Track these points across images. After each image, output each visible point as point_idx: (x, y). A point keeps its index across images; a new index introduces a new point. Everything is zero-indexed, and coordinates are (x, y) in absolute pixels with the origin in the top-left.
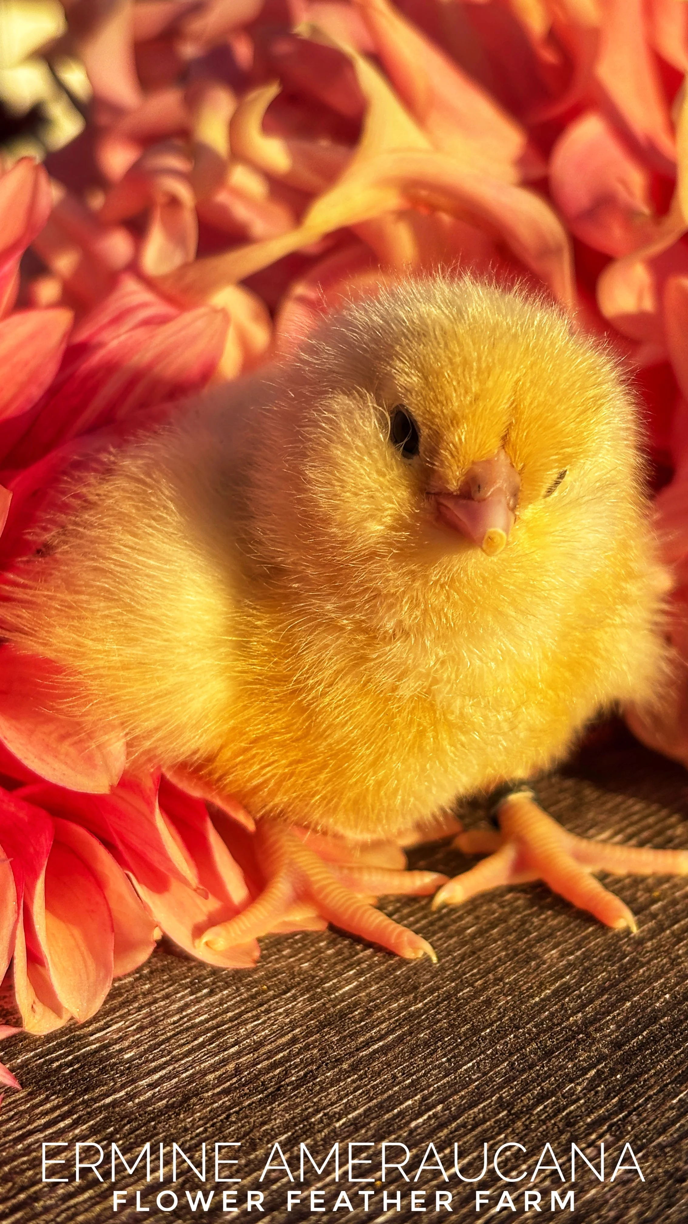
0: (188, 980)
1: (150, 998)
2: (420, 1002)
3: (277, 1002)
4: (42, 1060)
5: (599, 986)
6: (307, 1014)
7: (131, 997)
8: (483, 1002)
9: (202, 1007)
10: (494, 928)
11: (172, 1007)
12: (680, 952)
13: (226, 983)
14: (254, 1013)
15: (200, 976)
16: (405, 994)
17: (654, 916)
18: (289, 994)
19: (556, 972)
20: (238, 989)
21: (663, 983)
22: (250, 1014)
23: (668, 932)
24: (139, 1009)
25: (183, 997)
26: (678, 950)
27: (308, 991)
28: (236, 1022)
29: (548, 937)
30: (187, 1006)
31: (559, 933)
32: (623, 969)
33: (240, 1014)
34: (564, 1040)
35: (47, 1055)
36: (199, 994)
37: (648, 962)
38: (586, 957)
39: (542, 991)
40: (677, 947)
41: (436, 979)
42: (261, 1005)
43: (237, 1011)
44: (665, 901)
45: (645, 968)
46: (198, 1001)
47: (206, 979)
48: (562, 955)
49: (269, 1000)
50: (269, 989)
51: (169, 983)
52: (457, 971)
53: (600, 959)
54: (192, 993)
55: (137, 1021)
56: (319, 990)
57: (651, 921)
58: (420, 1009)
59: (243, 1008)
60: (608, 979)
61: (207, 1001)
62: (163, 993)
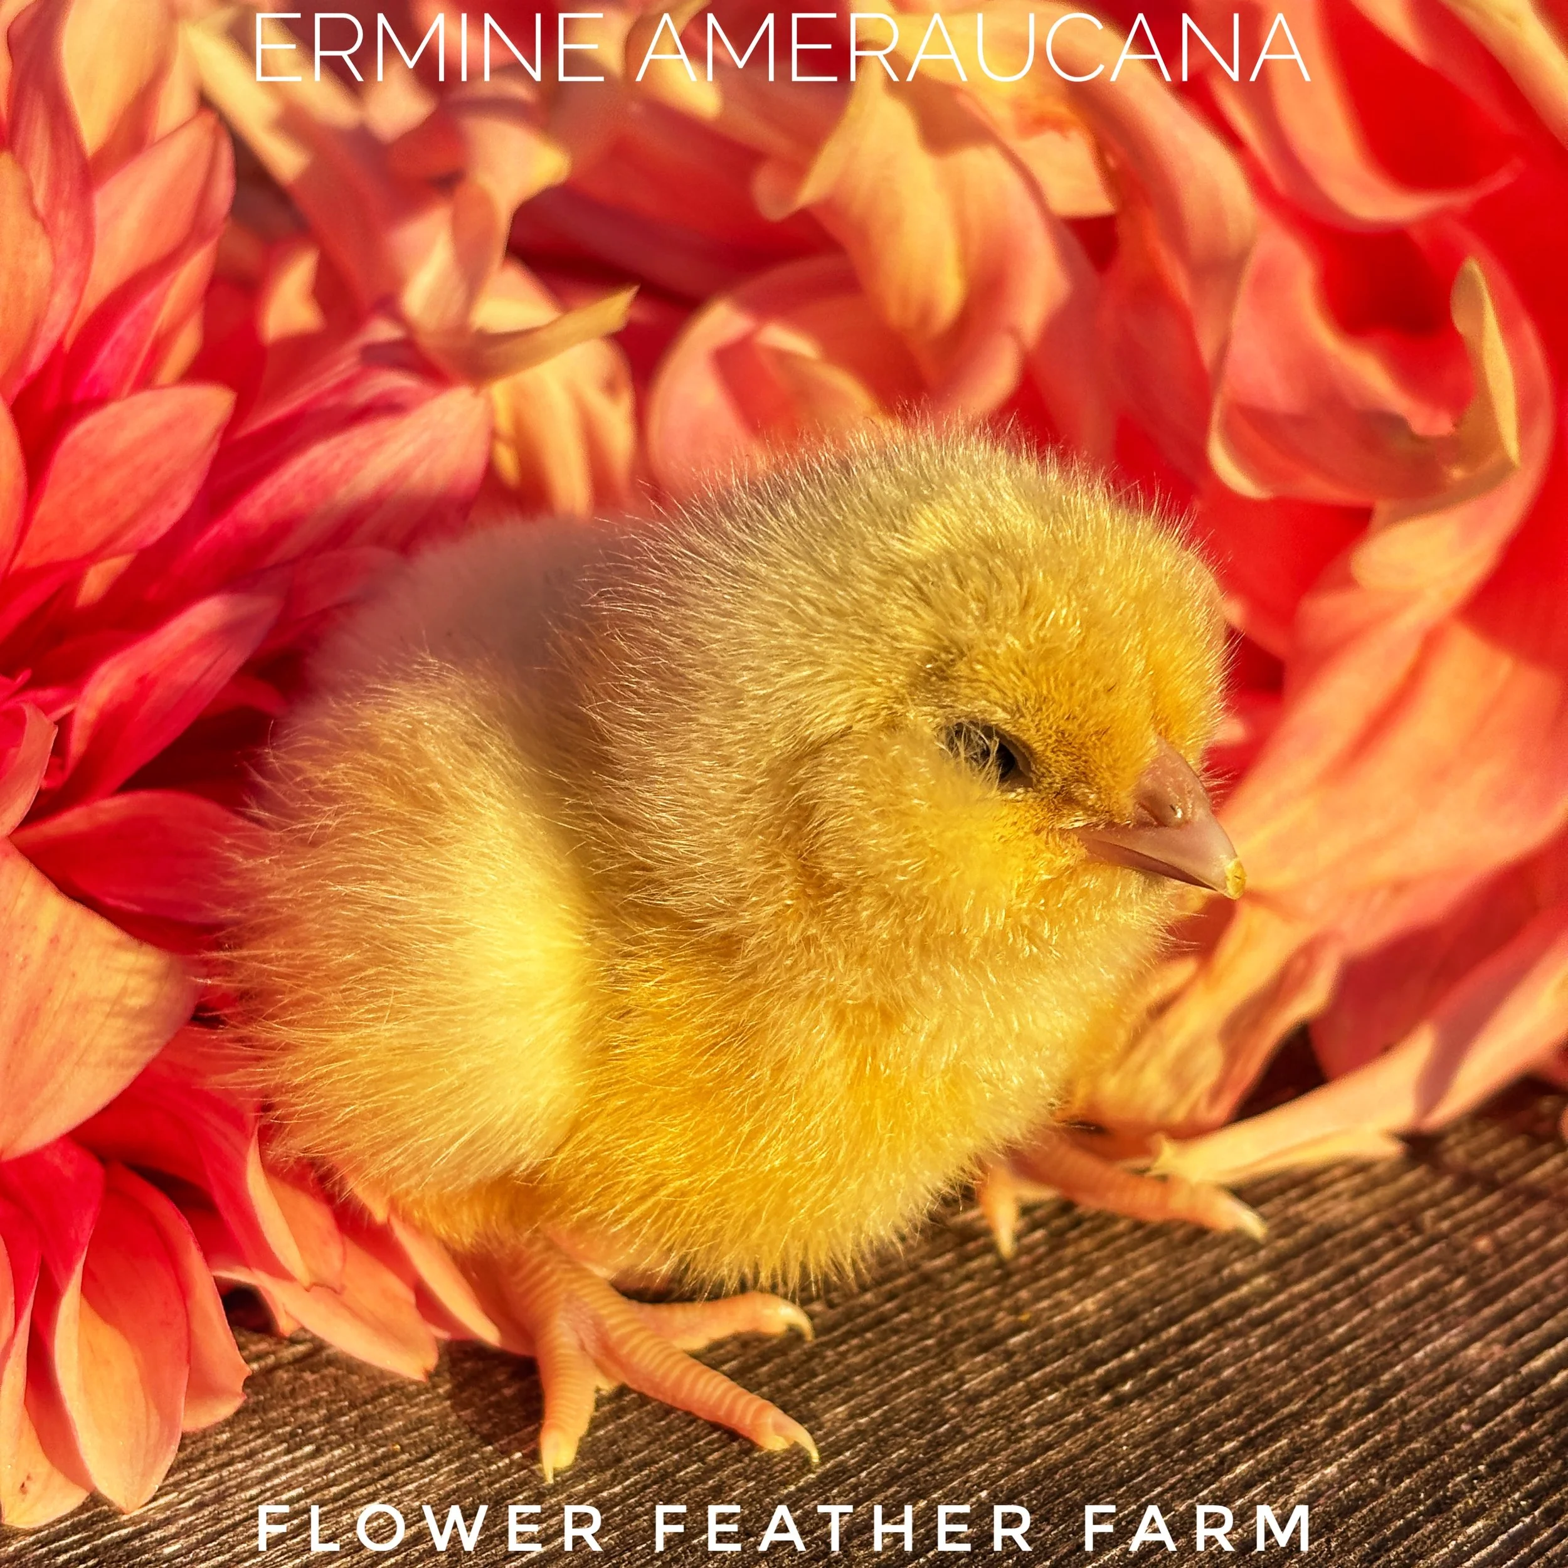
0: (288, 1429)
1: (224, 1456)
2: (620, 1483)
3: (410, 1473)
4: (45, 1550)
5: (890, 1471)
6: (448, 1495)
7: (196, 1453)
8: (712, 1487)
9: (297, 1476)
10: (763, 1364)
11: (253, 1474)
12: (1028, 1419)
13: (343, 1436)
14: (371, 1489)
15: (307, 1423)
16: (601, 1469)
17: (1009, 1355)
18: (429, 1461)
19: (834, 1443)
20: (357, 1448)
21: (985, 1471)
22: (364, 1491)
23: (1021, 1384)
24: (204, 1474)
25: (273, 1458)
26: (1025, 1416)
27: (459, 1457)
28: (341, 1503)
29: (839, 1383)
30: (276, 1472)
31: (858, 1378)
32: (935, 1443)
33: (350, 1490)
34: (811, 1559)
35: (53, 1542)
36: (298, 1454)
37: (973, 1435)
38: (886, 1421)
39: (804, 1474)
40: (1025, 1411)
41: (652, 1447)
42: (384, 1476)
43: (347, 1485)
44: (1034, 1331)
45: (966, 1445)
46: (294, 1465)
47: (314, 1427)
48: (852, 1416)
49: (399, 1469)
50: (403, 1451)
51: (258, 1432)
52: (688, 1435)
53: (906, 1425)
54: (288, 1451)
55: (197, 1493)
56: (476, 1456)
57: (1001, 1364)
58: (616, 1495)
59: (357, 1480)
60: (907, 1460)
61: (307, 1466)
62: (247, 1448)
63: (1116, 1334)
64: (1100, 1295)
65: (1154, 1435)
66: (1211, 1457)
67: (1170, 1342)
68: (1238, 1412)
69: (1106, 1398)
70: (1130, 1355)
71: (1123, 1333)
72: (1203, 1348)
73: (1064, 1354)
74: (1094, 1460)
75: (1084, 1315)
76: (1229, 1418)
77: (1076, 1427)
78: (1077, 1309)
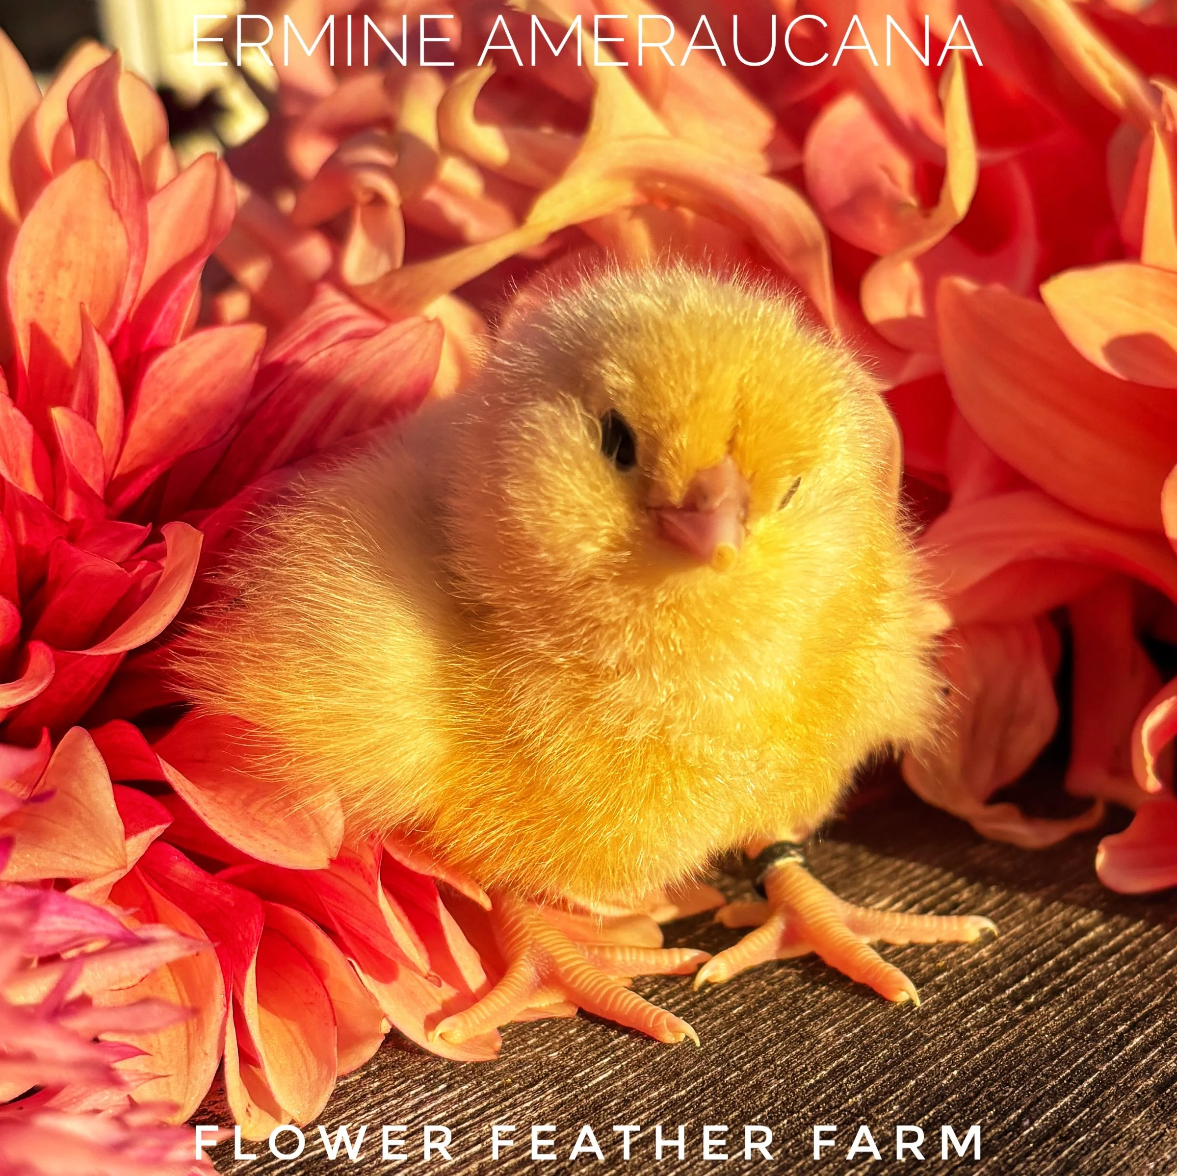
0: (422, 1076)
1: (380, 1097)
2: (683, 1089)
3: (524, 1096)
4: (261, 1168)
5: (880, 1064)
6: (557, 1107)
7: (358, 1097)
8: (752, 1086)
9: (439, 1105)
10: (762, 1007)
11: (405, 1106)
12: (969, 1025)
13: (466, 1077)
14: (498, 1108)
15: (435, 1071)
16: (666, 1081)
17: (939, 988)
18: (536, 1087)
19: (833, 1051)
20: (479, 1084)
21: (950, 1059)
22: (493, 1110)
23: (955, 1004)
24: (369, 1109)
25: (416, 1095)
26: (966, 1023)
27: (558, 1082)
28: (478, 1119)
29: (823, 1014)
30: (422, 1103)
31: (835, 1010)
32: (906, 1045)
33: (483, 1110)
34: (843, 1124)
35: (266, 1162)
36: (435, 1091)
37: (933, 1037)
38: (864, 1033)
39: (818, 1072)
40: (965, 1020)
41: (699, 1065)
42: (505, 1099)
43: (478, 1107)
44: (952, 971)
45: (930, 1044)
46: (434, 1097)
47: (442, 1074)
48: (839, 1033)
49: (515, 1094)
50: (514, 1082)
51: (401, 1080)
52: (724, 1055)
53: (881, 1035)
54: (427, 1090)
56: (570, 1081)
57: (936, 993)
58: (683, 1097)
59: (485, 1104)
60: (890, 1057)
61: (444, 1098)
62: (395, 1090)
63: (1011, 968)
64: (990, 946)
65: (1064, 1027)
66: (1111, 1036)
67: (1049, 971)
68: (1119, 1008)
69: (1020, 1007)
70: (1026, 980)
71: (1015, 968)
72: (1076, 971)
73: (978, 983)
74: (1027, 1046)
75: (981, 960)
76: (1113, 1012)
77: (1005, 1027)
78: (976, 956)
